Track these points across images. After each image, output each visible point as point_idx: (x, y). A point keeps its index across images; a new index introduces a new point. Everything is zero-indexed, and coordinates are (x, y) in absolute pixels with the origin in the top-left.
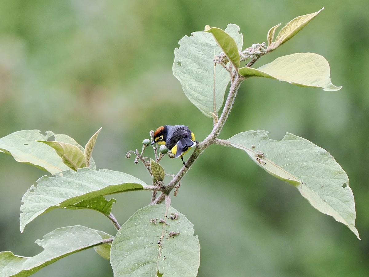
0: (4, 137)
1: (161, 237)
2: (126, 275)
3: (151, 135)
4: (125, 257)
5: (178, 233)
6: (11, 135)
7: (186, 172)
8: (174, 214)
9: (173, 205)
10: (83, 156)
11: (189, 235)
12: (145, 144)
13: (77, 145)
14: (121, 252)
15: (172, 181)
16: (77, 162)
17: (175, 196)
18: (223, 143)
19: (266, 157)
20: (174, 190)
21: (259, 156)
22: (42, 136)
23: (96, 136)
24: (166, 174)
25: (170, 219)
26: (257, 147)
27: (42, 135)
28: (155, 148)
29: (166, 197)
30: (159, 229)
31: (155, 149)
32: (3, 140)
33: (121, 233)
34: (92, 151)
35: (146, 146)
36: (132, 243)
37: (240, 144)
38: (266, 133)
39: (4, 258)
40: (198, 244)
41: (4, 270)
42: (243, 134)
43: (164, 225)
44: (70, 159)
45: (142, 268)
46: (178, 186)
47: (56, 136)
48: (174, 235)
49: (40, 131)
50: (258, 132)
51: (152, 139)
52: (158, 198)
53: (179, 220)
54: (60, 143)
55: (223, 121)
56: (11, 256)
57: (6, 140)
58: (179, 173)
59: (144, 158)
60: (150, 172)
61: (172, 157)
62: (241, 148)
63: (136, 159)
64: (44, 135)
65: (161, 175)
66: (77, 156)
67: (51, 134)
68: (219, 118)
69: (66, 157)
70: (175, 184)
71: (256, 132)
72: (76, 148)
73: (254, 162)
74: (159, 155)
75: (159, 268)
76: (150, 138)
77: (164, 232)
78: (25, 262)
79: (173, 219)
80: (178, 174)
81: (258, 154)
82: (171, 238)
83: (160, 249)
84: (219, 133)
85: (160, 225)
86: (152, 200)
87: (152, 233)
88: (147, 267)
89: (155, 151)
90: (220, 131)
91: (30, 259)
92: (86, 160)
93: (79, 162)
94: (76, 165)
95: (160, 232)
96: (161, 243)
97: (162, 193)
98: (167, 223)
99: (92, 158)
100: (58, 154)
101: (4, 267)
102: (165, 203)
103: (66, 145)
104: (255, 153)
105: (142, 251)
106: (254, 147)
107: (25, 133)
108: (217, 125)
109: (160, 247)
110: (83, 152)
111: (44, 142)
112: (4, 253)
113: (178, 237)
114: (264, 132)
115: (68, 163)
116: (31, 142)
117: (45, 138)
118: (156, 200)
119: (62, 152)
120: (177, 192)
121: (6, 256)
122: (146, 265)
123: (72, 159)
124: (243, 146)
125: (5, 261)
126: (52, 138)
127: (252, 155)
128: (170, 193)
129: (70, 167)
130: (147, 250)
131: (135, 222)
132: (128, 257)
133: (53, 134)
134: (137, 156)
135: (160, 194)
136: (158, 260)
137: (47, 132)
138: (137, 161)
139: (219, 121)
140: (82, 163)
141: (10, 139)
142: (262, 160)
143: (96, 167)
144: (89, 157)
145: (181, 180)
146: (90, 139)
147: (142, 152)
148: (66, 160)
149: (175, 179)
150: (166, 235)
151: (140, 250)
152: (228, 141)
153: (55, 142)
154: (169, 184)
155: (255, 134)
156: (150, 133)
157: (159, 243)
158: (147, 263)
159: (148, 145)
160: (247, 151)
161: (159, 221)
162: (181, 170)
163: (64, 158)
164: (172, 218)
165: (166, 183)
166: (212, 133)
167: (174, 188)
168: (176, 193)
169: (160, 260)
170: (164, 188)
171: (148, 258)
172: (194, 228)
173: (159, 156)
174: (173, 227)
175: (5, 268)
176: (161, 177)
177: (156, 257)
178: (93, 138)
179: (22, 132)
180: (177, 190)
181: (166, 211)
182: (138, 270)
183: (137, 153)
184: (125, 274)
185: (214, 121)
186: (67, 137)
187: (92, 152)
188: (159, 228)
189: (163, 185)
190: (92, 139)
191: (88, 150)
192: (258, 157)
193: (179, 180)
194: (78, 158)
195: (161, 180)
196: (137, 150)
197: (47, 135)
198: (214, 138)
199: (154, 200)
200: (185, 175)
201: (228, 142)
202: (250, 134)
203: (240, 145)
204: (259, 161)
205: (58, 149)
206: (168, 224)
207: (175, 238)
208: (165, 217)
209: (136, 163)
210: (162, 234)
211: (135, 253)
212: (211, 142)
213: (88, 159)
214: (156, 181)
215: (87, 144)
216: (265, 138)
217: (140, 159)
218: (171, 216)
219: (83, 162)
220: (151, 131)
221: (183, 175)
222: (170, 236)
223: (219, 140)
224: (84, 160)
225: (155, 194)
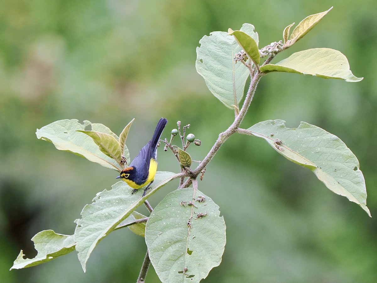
0: (46, 126)
1: (190, 218)
2: (160, 252)
3: (178, 125)
4: (158, 236)
5: (206, 214)
6: (52, 124)
7: (211, 159)
8: (201, 197)
9: (200, 188)
10: (118, 144)
11: (215, 216)
12: (173, 134)
13: (112, 133)
14: (155, 231)
15: (198, 167)
16: (112, 150)
17: (201, 180)
18: (245, 132)
19: (284, 144)
20: (201, 174)
21: (278, 143)
22: (80, 125)
23: (129, 126)
24: (193, 161)
25: (198, 202)
26: (275, 135)
27: (80, 124)
28: (182, 137)
29: (193, 181)
30: (188, 211)
31: (182, 138)
32: (45, 129)
33: (154, 215)
34: (126, 140)
35: (174, 135)
36: (165, 223)
37: (259, 133)
38: (283, 122)
39: (46, 236)
40: (224, 225)
41: (46, 247)
42: (262, 124)
43: (192, 207)
44: (106, 147)
45: (173, 246)
46: (204, 171)
47: (92, 125)
48: (202, 216)
49: (78, 120)
50: (276, 121)
51: (179, 129)
52: (186, 182)
53: (206, 202)
54: (97, 132)
55: (244, 112)
56: (53, 234)
57: (47, 129)
58: (204, 160)
59: (172, 147)
60: (178, 159)
61: (198, 145)
62: (261, 136)
63: (165, 147)
64: (82, 124)
65: (188, 162)
66: (112, 144)
67: (88, 123)
68: (240, 110)
69: (103, 146)
70: (202, 170)
71: (274, 122)
72: (112, 137)
73: (273, 149)
74: (187, 143)
75: (189, 246)
76: (177, 129)
77: (192, 213)
78: (66, 240)
79: (201, 201)
80: (204, 161)
81: (276, 141)
82: (200, 219)
83: (189, 229)
84: (240, 123)
85: (189, 207)
86: (180, 184)
87: (182, 214)
88: (178, 245)
89: (183, 139)
90: (241, 121)
91: (70, 237)
92: (120, 148)
93: (114, 150)
94: (112, 152)
95: (189, 213)
96: (190, 223)
97: (189, 177)
98: (195, 206)
99: (125, 145)
100: (95, 143)
101: (46, 244)
102: (192, 187)
103: (103, 135)
104: (274, 141)
105: (173, 231)
106: (272, 136)
107: (64, 122)
108: (239, 116)
109: (190, 227)
110: (118, 140)
111: (83, 132)
112: (46, 231)
113: (205, 218)
114: (281, 121)
115: (104, 151)
116: (70, 131)
117: (82, 127)
118: (184, 184)
119: (99, 141)
120: (203, 177)
121: (48, 234)
122: (178, 244)
123: (108, 147)
124: (263, 135)
125: (47, 238)
126: (89, 128)
127: (272, 142)
128: (197, 178)
129: (107, 155)
130: (178, 230)
131: (167, 205)
132: (161, 236)
133: (90, 123)
134: (166, 145)
135: (187, 179)
136: (188, 239)
137: (84, 121)
138: (166, 149)
139: (241, 112)
140: (117, 151)
141: (52, 127)
142: (281, 147)
143: (129, 154)
144: (123, 145)
145: (206, 166)
146: (124, 129)
147: (171, 141)
148: (103, 148)
149: (201, 165)
150: (195, 216)
151: (171, 230)
152: (248, 130)
153: (93, 132)
154: (196, 170)
155: (273, 123)
156: (178, 123)
157: (188, 224)
158: (178, 241)
159: (175, 134)
160: (267, 139)
161: (188, 203)
162: (206, 157)
163: (101, 146)
164: (199, 201)
165: (193, 169)
166: (234, 123)
167: (200, 173)
168: (202, 178)
169: (190, 239)
170: (191, 173)
171: (179, 237)
172: (219, 210)
173: (186, 144)
174: (201, 209)
175: (47, 245)
176: (188, 164)
177: (186, 236)
178: (127, 128)
179: (61, 121)
180: (203, 175)
181: (194, 195)
182: (170, 248)
183: (166, 142)
184: (158, 251)
185: (236, 113)
186: (102, 126)
187: (126, 141)
188: (188, 210)
189: (191, 171)
190: (126, 129)
191: (122, 139)
192: (277, 145)
193: (205, 166)
194: (113, 147)
195: (188, 166)
196: (166, 139)
197: (85, 124)
198: (236, 128)
199: (182, 183)
200: (210, 161)
201: (249, 131)
202: (269, 124)
203: (260, 134)
204: (278, 148)
205: (96, 138)
206: (196, 206)
207: (203, 219)
208: (193, 200)
209: (166, 150)
210: (191, 216)
211: (167, 232)
212: (234, 131)
213: (123, 147)
214: (184, 167)
215: (121, 134)
216: (282, 127)
217: (169, 147)
218: (199, 199)
219: (118, 150)
220: (178, 121)
221: (208, 161)
222: (198, 217)
223: (241, 130)
224: (119, 148)
225: (183, 178)
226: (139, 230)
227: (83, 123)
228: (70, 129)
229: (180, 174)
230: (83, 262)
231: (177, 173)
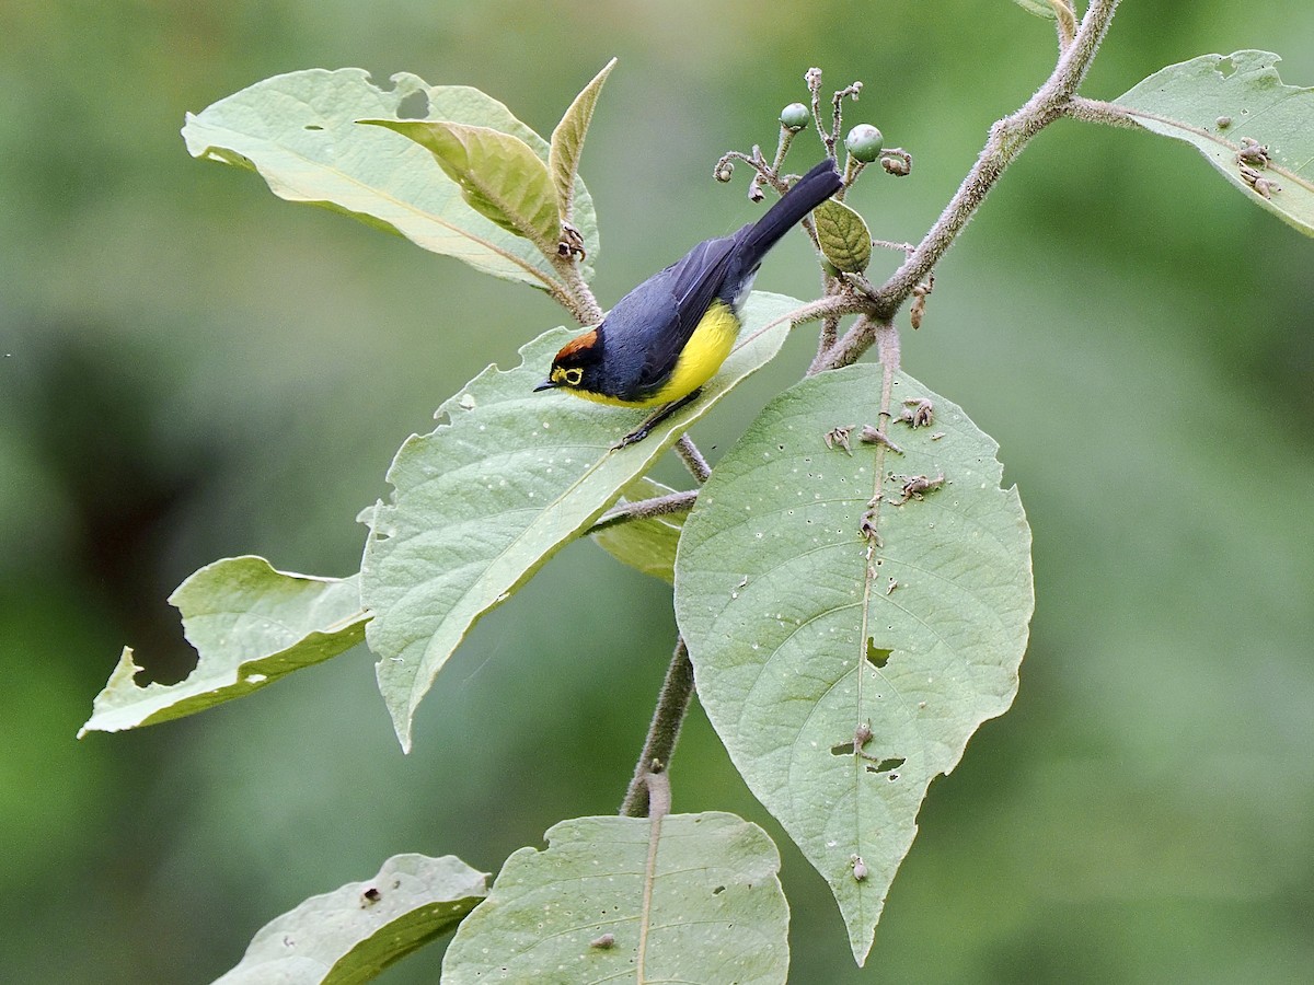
0: (225, 100)
1: (870, 503)
2: (746, 667)
3: (810, 86)
4: (735, 596)
5: (940, 479)
6: (251, 92)
7: (958, 235)
8: (916, 404)
9: (908, 366)
10: (544, 175)
11: (983, 486)
12: (788, 126)
13: (519, 126)
14: (717, 574)
15: (900, 271)
16: (519, 201)
17: (916, 326)
18: (1102, 114)
19: (1279, 162)
20: (912, 302)
21: (1251, 159)
22: (375, 93)
23: (592, 93)
24: (877, 242)
25: (903, 426)
26: (1239, 122)
27: (376, 88)
28: (826, 138)
29: (880, 334)
30: (861, 469)
31: (830, 143)
32: (221, 112)
33: (710, 501)
34: (579, 153)
35: (795, 132)
36: (761, 535)
37: (1168, 116)
38: (1268, 60)
39: (234, 583)
40: (1020, 524)
41: (235, 630)
42: (1176, 74)
43: (880, 449)
44: (494, 189)
45: (804, 634)
46: (928, 287)
47: (431, 91)
48: (923, 491)
49: (367, 73)
50: (1237, 59)
51: (814, 101)
52: (848, 335)
53: (939, 425)
54: (452, 126)
55: (1096, 30)
56: (265, 573)
57: (231, 111)
58: (927, 238)
59: (786, 181)
60: (813, 235)
61: (898, 172)
62: (1174, 133)
63: (755, 184)
64: (385, 90)
65: (857, 248)
66: (519, 175)
67: (411, 86)
68: (1081, 16)
69: (479, 181)
70: (916, 282)
71: (1230, 60)
72: (516, 145)
73: (1233, 188)
74: (847, 165)
75: (871, 627)
76: (808, 105)
77: (882, 478)
78: (321, 599)
79: (916, 423)
80: (927, 242)
81: (1244, 151)
82: (914, 504)
83: (870, 550)
84: (1083, 77)
85: (865, 453)
86: (821, 343)
87: (836, 487)
88: (826, 628)
89: (831, 148)
90: (1086, 70)
91: (338, 586)
92: (553, 190)
93: (530, 199)
94: (519, 211)
95: (866, 480)
96: (872, 524)
97: (862, 317)
98: (890, 444)
99: (578, 177)
100: (446, 170)
101: (235, 620)
102: (876, 359)
103: (478, 135)
104: (1234, 149)
105: (801, 565)
106: (1224, 126)
107: (306, 81)
108: (1075, 44)
109: (872, 543)
110: (545, 157)
111: (391, 125)
112: (232, 562)
113: (939, 497)
114: (1260, 56)
115: (485, 205)
116: (335, 118)
117: (385, 105)
118: (841, 345)
119: (460, 164)
120: (921, 312)
121: (243, 576)
122: (822, 622)
123: (499, 189)
124: (1183, 123)
125: (239, 594)
126: (415, 105)
127: (1222, 156)
128: (897, 318)
129: (495, 220)
130: (822, 559)
131: (767, 449)
132: (746, 593)
133: (422, 84)
134: (759, 173)
135: (854, 325)
136: (866, 597)
137: (397, 77)
138: (760, 193)
139: (1082, 29)
140: (539, 203)
141: (251, 106)
142: (1265, 178)
143: (594, 215)
144: (567, 175)
145: (937, 265)
146: (571, 108)
147: (778, 157)
148: (478, 194)
149: (913, 260)
150: (894, 492)
151: (792, 563)
152: (1118, 106)
153: (432, 125)
154: (890, 281)
155: (1226, 67)
156: (809, 77)
157: (866, 527)
158: (825, 611)
159: (798, 127)
160: (1202, 144)
161: (860, 436)
162: (937, 225)
163: (470, 184)
164: (910, 422)
165: (879, 279)
166: (1055, 76)
167: (911, 295)
168: (919, 317)
169: (875, 595)
170: (870, 297)
171: (826, 593)
172: (1000, 457)
173: (847, 168)
174: (917, 456)
175: (239, 621)
176: (858, 257)
177: (858, 584)
178: (582, 100)
179: (295, 78)
180: (921, 305)
181: (886, 394)
182: (791, 644)
183: (757, 161)
184: (738, 664)
185: (1061, 32)
186: (476, 97)
187: (579, 158)
188: (863, 466)
189: (868, 287)
190: (579, 106)
191: (564, 150)
192: (1246, 168)
193: (929, 266)
194: (524, 185)
195: (858, 267)
196: (756, 148)
197: (397, 89)
198: (1065, 98)
199: (830, 343)
200: (953, 243)
201: (1122, 108)
202: (1207, 71)
203: (1171, 119)
204: (1254, 182)
205: (445, 151)
206: (895, 447)
207: (930, 502)
208: (884, 417)
209: (757, 198)
210: (877, 490)
211: (773, 576)
212: (1056, 111)
213: (565, 186)
214: (838, 273)
215: (558, 128)
216: (1267, 81)
217: (769, 184)
218: (908, 412)
219: (546, 199)
220: (811, 69)
221: (946, 245)
222: (907, 493)
223: (1083, 103)
224: (549, 193)
225: (833, 317)
226: (641, 547)
227: (388, 86)
228: (333, 112)
229: (820, 302)
230: (399, 706)
231: (808, 300)
